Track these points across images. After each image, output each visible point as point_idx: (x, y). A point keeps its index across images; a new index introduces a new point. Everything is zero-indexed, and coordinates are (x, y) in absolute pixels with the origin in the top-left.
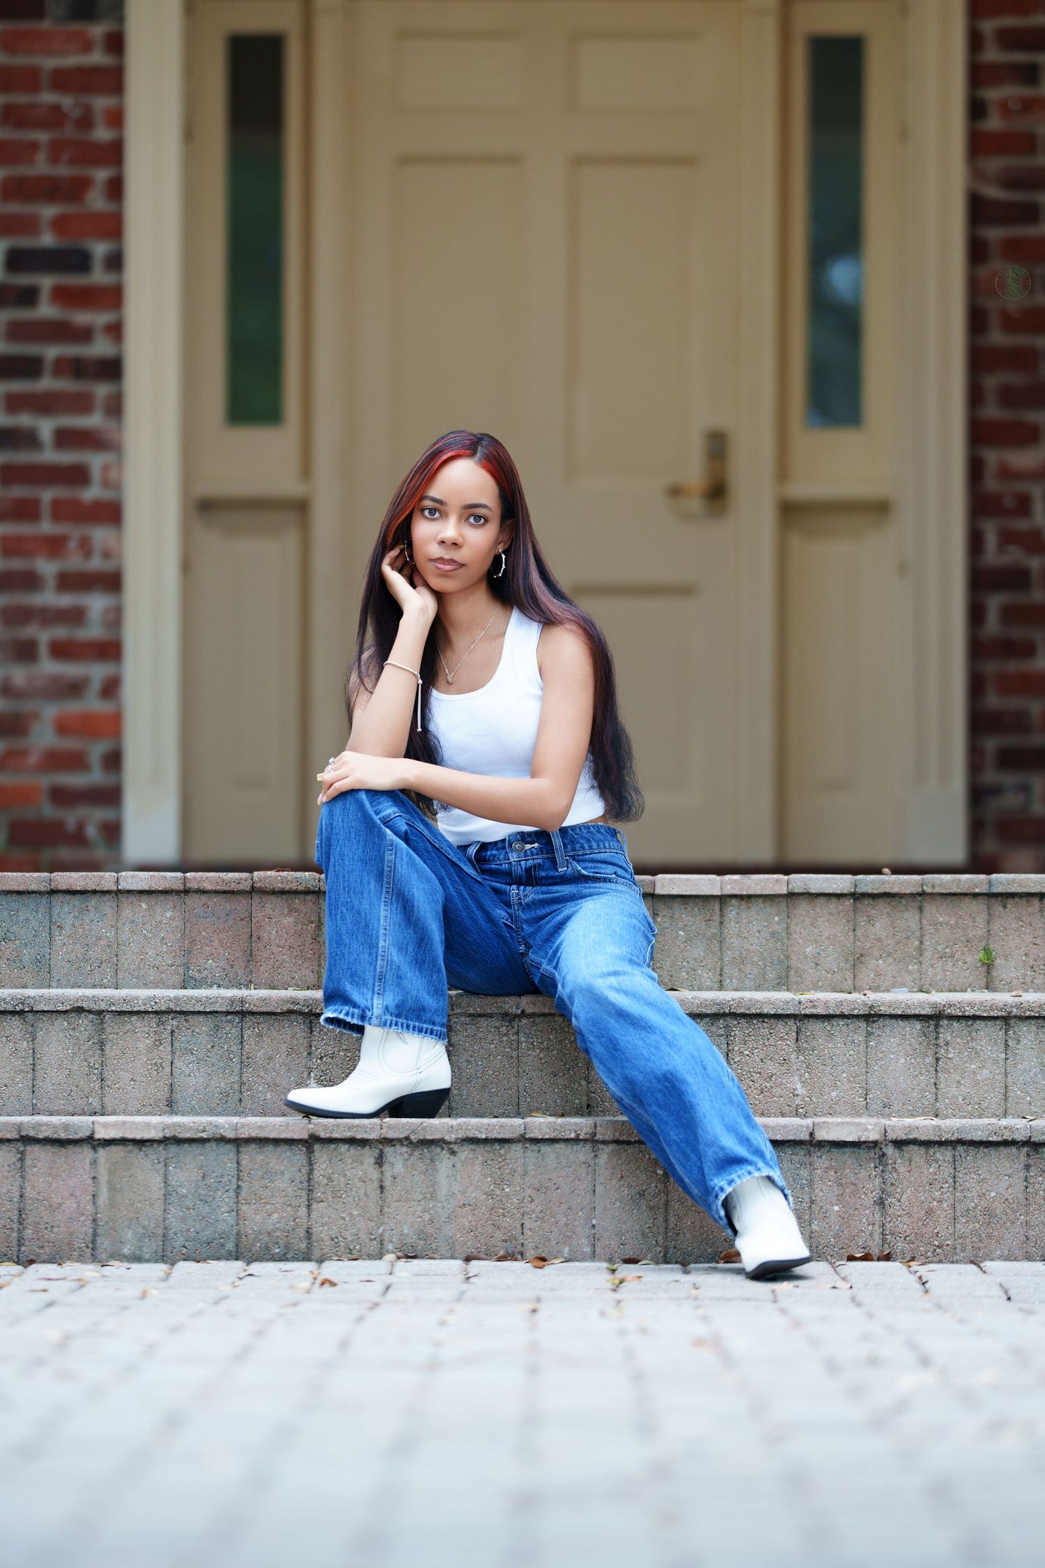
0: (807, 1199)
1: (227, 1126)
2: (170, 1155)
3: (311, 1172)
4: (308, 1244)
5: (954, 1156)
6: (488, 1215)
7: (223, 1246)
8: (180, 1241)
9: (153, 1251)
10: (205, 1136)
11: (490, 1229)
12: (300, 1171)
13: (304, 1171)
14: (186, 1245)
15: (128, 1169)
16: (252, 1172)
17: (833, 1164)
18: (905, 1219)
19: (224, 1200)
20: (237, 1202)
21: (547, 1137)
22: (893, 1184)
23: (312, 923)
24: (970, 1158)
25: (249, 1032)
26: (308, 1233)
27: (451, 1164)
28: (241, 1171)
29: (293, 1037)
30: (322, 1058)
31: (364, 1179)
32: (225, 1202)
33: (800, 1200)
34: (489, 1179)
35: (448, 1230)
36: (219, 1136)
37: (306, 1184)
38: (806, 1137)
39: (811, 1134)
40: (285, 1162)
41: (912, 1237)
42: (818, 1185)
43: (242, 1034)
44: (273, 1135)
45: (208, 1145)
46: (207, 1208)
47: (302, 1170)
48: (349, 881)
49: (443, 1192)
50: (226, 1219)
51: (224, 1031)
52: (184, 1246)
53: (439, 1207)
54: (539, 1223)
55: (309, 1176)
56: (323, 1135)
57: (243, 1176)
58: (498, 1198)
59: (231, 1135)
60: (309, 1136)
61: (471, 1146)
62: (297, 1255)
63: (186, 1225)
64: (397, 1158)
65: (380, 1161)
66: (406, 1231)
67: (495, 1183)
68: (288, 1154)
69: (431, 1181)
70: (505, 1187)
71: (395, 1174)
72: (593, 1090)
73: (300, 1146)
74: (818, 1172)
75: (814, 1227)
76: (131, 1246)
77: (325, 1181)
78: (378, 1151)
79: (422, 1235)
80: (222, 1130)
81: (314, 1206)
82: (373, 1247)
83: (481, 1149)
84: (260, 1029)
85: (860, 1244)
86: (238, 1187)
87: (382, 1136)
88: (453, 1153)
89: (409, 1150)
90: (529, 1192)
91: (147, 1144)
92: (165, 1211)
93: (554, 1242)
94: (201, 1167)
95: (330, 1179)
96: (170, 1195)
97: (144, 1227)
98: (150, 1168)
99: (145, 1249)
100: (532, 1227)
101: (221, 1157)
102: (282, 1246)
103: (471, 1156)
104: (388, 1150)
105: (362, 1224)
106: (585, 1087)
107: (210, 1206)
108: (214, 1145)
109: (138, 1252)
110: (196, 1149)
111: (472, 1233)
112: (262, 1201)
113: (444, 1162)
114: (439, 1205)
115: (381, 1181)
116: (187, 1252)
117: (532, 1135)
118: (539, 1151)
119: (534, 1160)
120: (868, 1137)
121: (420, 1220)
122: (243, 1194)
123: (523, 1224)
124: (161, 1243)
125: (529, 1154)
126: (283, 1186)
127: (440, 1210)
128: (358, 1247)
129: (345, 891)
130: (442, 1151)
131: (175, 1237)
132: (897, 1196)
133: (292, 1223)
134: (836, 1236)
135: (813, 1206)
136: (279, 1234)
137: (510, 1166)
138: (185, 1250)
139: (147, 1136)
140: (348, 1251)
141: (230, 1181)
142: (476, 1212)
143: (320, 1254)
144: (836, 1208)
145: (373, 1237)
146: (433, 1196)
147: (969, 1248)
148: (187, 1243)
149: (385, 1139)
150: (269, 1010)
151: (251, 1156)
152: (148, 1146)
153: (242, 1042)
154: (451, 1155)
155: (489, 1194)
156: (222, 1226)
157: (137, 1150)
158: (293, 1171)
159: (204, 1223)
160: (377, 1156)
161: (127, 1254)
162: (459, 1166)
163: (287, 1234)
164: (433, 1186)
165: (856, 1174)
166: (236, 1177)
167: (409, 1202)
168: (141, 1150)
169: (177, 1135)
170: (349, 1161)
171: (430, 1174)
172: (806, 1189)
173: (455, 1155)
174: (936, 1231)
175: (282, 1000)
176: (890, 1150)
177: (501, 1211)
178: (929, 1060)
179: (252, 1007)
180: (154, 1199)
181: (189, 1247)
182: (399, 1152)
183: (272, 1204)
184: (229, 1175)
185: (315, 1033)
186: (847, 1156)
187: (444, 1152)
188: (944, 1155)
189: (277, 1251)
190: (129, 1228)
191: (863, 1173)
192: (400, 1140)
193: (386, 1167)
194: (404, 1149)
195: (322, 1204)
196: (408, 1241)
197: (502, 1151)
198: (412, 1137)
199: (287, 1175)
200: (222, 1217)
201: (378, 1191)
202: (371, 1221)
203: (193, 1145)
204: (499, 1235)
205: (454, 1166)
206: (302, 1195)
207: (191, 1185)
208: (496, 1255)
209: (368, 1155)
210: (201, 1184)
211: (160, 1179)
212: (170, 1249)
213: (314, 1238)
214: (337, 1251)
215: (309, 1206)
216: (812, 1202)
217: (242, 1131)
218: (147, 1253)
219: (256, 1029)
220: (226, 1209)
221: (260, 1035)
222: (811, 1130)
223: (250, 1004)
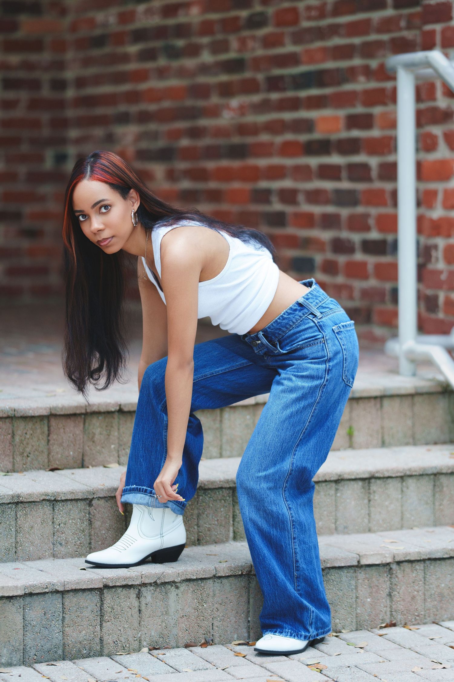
0: (354, 596)
1: (59, 584)
2: (26, 603)
3: (102, 605)
4: (101, 646)
5: (424, 567)
6: (195, 621)
7: (56, 652)
8: (33, 652)
9: (18, 659)
10: (47, 591)
11: (196, 627)
12: (96, 606)
13: (98, 605)
14: (36, 654)
15: (4, 613)
16: (71, 608)
17: (367, 576)
18: (402, 603)
19: (56, 625)
20: (63, 627)
21: (227, 575)
22: (395, 584)
23: (9, 434)
24: (432, 567)
25: (20, 513)
26: (101, 640)
27: (176, 594)
28: (65, 608)
29: (44, 514)
30: (60, 524)
31: (131, 607)
32: (57, 627)
33: (351, 597)
34: (196, 601)
35: (175, 631)
36: (55, 590)
37: (99, 612)
38: (355, 563)
39: (359, 562)
40: (88, 601)
41: (405, 612)
42: (360, 588)
43: (16, 515)
44: (84, 587)
45: (47, 595)
46: (47, 631)
47: (97, 605)
48: (145, 444)
49: (172, 610)
50: (57, 637)
51: (7, 514)
52: (35, 655)
53: (170, 619)
54: (221, 622)
55: (101, 608)
56: (111, 585)
57: (66, 611)
58: (200, 611)
59: (61, 589)
60: (103, 586)
61: (187, 583)
62: (95, 653)
63: (36, 642)
64: (148, 593)
65: (138, 596)
66: (153, 634)
67: (199, 603)
68: (90, 596)
69: (166, 604)
70: (204, 604)
71: (147, 602)
72: (200, 531)
73: (96, 591)
74: (360, 581)
75: (358, 611)
76: (6, 657)
77: (110, 610)
78: (138, 590)
79: (162, 636)
80: (56, 587)
81: (104, 624)
82: (136, 645)
83: (191, 584)
84: (26, 510)
85: (380, 618)
86: (63, 617)
87: (142, 582)
88: (177, 588)
89: (154, 588)
90: (216, 606)
91: (14, 598)
92: (24, 635)
93: (229, 632)
94: (43, 608)
95: (113, 609)
96: (27, 626)
97: (13, 646)
98: (16, 611)
99: (13, 659)
100: (218, 625)
101: (54, 601)
102: (87, 649)
103: (187, 588)
104: (143, 589)
105: (130, 633)
106: (196, 530)
107: (48, 630)
108: (50, 595)
109: (10, 661)
110: (41, 598)
111: (187, 632)
112: (76, 624)
113: (173, 592)
114: (170, 617)
115: (139, 607)
116: (37, 658)
117: (220, 575)
118: (221, 582)
119: (219, 588)
120: (386, 561)
121: (160, 627)
122: (66, 621)
123: (213, 624)
124: (22, 654)
125: (216, 584)
126: (87, 615)
127: (170, 620)
128: (128, 646)
129: (143, 450)
130: (171, 587)
131: (30, 650)
132: (398, 590)
133: (92, 635)
134: (369, 615)
135: (357, 600)
136: (85, 643)
137: (207, 592)
138: (36, 657)
139: (15, 594)
140: (122, 648)
141: (59, 615)
142: (189, 620)
143: (108, 651)
144: (369, 600)
145: (136, 639)
146: (167, 613)
147: (432, 615)
148: (37, 652)
149: (143, 584)
150: (33, 500)
151: (70, 600)
152: (14, 599)
153: (16, 519)
154: (176, 589)
155: (196, 609)
156: (55, 641)
157: (8, 602)
158: (93, 606)
159: (46, 640)
160: (137, 593)
161: (4, 663)
162: (180, 595)
163: (90, 642)
164: (167, 607)
165: (378, 580)
166: (62, 612)
167: (154, 618)
168: (10, 602)
169: (32, 592)
170: (123, 597)
171: (165, 601)
172: (354, 591)
173: (178, 589)
174: (416, 607)
175: (40, 494)
176: (394, 567)
177: (202, 617)
178: (366, 501)
179: (24, 499)
180: (18, 629)
181: (38, 655)
182: (149, 590)
183: (82, 625)
184: (58, 611)
185: (56, 511)
186: (373, 572)
187: (173, 588)
188: (419, 567)
189: (85, 652)
190: (5, 647)
191: (381, 580)
192: (150, 584)
193: (142, 599)
194: (152, 588)
195: (108, 623)
196: (154, 639)
197: (202, 584)
198: (158, 582)
199: (90, 608)
200: (55, 636)
201: (138, 613)
202: (134, 630)
203: (38, 596)
204: (201, 631)
205: (177, 595)
206: (97, 619)
207: (38, 619)
208: (200, 643)
209: (133, 593)
210: (43, 618)
211: (21, 617)
212: (27, 657)
213: (105, 643)
214: (117, 649)
215: (101, 625)
216: (357, 597)
217: (67, 586)
218: (15, 661)
219: (24, 511)
220: (58, 631)
221: (26, 514)
222: (358, 560)
223: (22, 498)
